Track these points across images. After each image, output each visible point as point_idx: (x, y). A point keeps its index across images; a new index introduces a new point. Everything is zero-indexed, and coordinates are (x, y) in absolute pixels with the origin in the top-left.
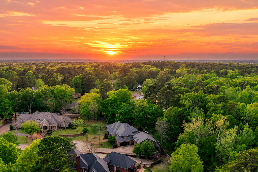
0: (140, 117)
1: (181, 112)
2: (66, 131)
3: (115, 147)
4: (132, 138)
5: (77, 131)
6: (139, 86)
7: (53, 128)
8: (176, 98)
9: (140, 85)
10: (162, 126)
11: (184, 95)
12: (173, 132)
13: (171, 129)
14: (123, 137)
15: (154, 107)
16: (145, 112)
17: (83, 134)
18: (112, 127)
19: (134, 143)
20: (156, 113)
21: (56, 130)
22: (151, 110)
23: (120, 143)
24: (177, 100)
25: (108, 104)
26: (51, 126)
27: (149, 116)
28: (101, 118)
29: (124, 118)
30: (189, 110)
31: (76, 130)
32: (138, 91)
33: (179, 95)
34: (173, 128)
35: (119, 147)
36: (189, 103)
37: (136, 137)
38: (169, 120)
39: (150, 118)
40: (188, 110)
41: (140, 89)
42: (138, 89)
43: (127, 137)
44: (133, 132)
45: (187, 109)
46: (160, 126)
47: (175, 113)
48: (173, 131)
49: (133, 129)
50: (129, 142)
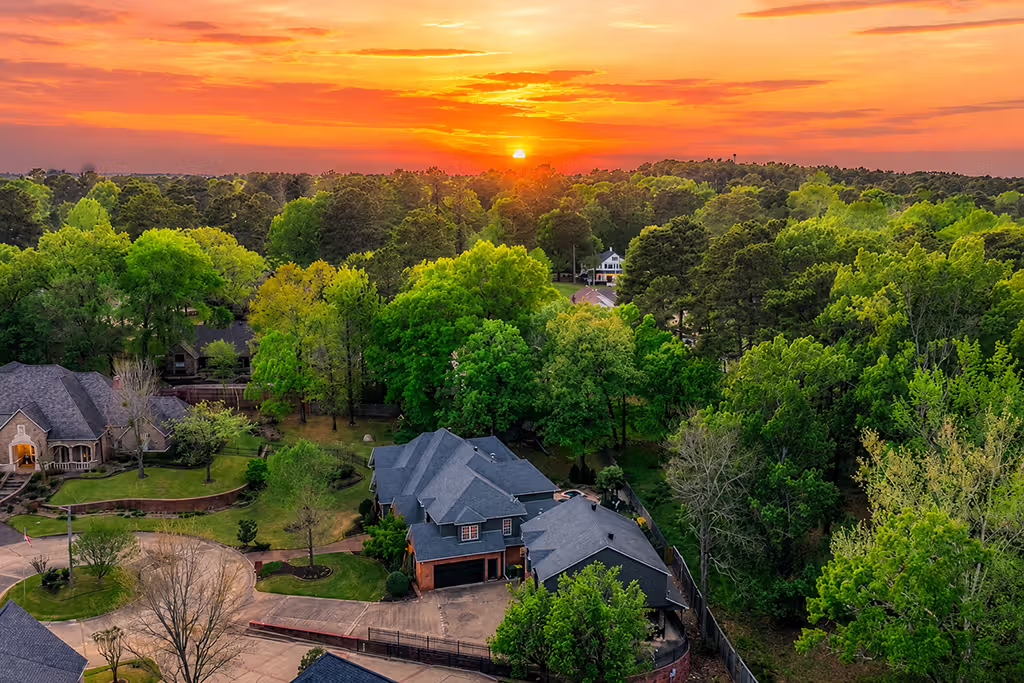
0: (576, 406)
1: (841, 375)
2: (143, 476)
3: (402, 591)
4: (517, 532)
5: (209, 480)
6: (609, 261)
7: (71, 461)
8: (802, 287)
9: (615, 255)
10: (710, 466)
11: (855, 269)
12: (785, 506)
13: (766, 486)
14: (452, 530)
15: (665, 346)
16: (610, 377)
17: (240, 496)
18: (403, 463)
19: (522, 570)
20: (679, 385)
21: (87, 471)
22: (651, 367)
23: (435, 566)
24: (806, 297)
25: (405, 327)
26: (84, 447)
27: (633, 401)
28: (373, 410)
29: (491, 410)
30: (891, 356)
31: (202, 472)
32: (605, 283)
33: (824, 268)
34: (781, 483)
35: (425, 591)
36: (892, 312)
37: (539, 534)
38: (756, 428)
39: (641, 412)
40: (884, 357)
41: (614, 276)
42: (606, 275)
43: (483, 526)
44: (522, 498)
45: (878, 353)
46: (695, 464)
47: (800, 377)
48: (782, 498)
49: (527, 474)
50: (493, 563)
